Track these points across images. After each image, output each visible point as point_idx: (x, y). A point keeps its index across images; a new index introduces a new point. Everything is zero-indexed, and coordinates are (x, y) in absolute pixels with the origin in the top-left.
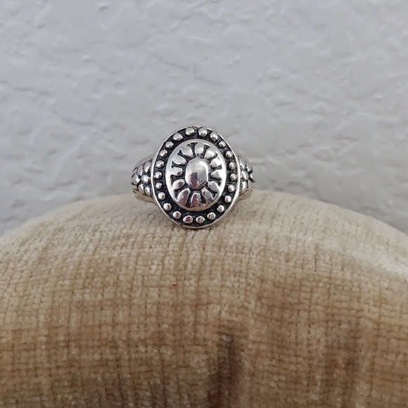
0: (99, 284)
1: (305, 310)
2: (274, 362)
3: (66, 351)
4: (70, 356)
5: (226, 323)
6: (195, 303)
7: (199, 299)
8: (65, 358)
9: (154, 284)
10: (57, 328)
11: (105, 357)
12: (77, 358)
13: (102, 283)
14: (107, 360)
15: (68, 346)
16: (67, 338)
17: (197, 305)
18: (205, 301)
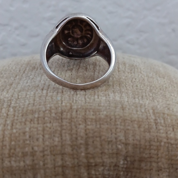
1: (155, 162)
7: (88, 162)
9: (58, 152)
13: (23, 153)
17: (88, 166)
18: (93, 164)
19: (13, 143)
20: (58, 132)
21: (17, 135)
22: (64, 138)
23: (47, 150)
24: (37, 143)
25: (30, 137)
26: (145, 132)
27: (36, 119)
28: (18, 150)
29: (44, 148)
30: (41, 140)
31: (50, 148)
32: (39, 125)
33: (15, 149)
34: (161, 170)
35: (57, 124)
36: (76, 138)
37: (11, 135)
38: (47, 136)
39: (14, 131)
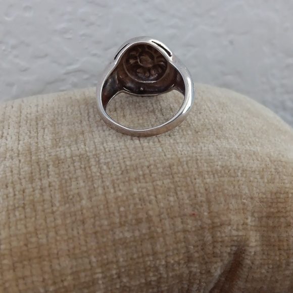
0: (134, 221)
2: (264, 257)
3: (118, 281)
4: (122, 284)
5: (235, 238)
6: (211, 226)
7: (213, 223)
8: (118, 286)
9: (177, 214)
10: (108, 264)
11: (149, 279)
12: (128, 285)
13: (136, 220)
14: (151, 281)
15: (119, 277)
16: (118, 271)
17: (213, 228)
18: (219, 224)
19: (122, 209)
20: (173, 190)
21: (125, 198)
22: (181, 197)
23: (163, 213)
24: (150, 206)
25: (140, 200)
26: (268, 182)
27: (141, 178)
28: (130, 217)
29: (160, 211)
30: (154, 202)
31: (167, 210)
32: (148, 184)
33: (126, 217)
34: (290, 226)
35: (169, 181)
36: (195, 196)
37: (116, 199)
38: (159, 196)
39: (120, 194)
